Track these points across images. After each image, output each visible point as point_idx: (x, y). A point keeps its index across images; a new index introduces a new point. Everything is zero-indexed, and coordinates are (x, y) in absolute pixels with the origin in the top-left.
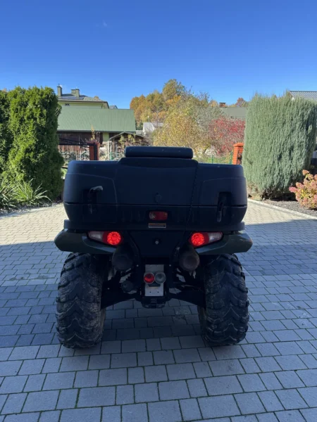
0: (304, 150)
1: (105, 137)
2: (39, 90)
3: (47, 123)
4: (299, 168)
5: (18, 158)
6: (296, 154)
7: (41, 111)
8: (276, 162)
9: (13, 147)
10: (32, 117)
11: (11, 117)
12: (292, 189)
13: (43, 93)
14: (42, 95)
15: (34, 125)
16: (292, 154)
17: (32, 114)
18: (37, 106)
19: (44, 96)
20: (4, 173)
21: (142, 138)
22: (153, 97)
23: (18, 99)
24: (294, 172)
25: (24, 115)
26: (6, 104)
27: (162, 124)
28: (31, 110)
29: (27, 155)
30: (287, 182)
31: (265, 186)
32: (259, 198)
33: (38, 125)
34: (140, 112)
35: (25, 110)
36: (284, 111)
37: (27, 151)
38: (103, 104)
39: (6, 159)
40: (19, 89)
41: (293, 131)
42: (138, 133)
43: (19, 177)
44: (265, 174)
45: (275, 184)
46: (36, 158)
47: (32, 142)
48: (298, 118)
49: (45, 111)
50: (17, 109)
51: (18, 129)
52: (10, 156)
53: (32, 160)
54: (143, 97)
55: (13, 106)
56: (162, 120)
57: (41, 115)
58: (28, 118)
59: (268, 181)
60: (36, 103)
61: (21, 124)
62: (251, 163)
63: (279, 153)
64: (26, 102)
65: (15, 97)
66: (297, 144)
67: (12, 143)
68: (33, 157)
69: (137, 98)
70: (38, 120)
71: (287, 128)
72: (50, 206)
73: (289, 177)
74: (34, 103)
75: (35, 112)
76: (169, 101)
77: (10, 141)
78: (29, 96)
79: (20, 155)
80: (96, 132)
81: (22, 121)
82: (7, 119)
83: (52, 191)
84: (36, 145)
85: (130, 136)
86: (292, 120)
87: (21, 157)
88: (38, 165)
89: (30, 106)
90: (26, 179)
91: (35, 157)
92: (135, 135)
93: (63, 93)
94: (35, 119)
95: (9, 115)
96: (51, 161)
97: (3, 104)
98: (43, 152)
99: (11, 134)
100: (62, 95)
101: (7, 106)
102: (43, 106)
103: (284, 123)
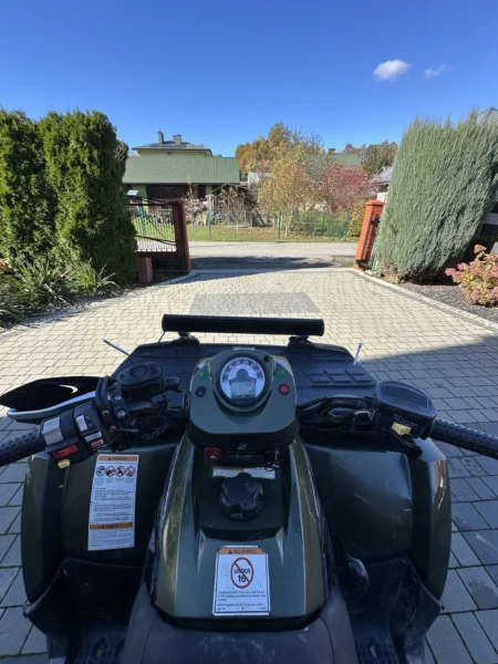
0: (481, 212)
1: (208, 190)
2: (83, 116)
3: (102, 173)
4: (467, 240)
5: (67, 227)
6: (466, 219)
7: (90, 152)
8: (435, 230)
9: (58, 211)
10: (77, 162)
11: (48, 164)
12: (449, 272)
13: (89, 120)
14: (88, 125)
15: (82, 176)
16: (461, 219)
17: (78, 158)
18: (83, 143)
19: (91, 127)
20: (54, 248)
21: (245, 191)
22: (258, 144)
23: (54, 133)
24: (457, 246)
25: (66, 159)
26: (37, 141)
27: (267, 175)
28: (75, 151)
29: (80, 222)
30: (443, 260)
31: (412, 267)
32: (397, 280)
33: (88, 176)
34: (245, 162)
35: (66, 152)
36: (464, 147)
37: (79, 217)
38: (205, 152)
39: (53, 229)
40: (54, 115)
41: (470, 181)
42: (242, 183)
43: (75, 255)
44: (415, 250)
45: (427, 263)
46: (93, 228)
47: (83, 202)
48: (484, 158)
49: (95, 153)
50: (54, 150)
51: (62, 182)
52: (58, 226)
53: (88, 230)
54: (248, 145)
55: (48, 144)
56: (267, 170)
57: (91, 159)
58: (73, 165)
59: (417, 260)
60: (81, 139)
61: (63, 174)
62: (395, 232)
63: (441, 218)
64: (67, 137)
65: (49, 129)
66: (472, 203)
67: (56, 205)
68: (89, 226)
69: (242, 146)
70: (88, 168)
71: (463, 176)
72: (121, 294)
73: (448, 254)
74: (77, 140)
75: (82, 155)
76: (274, 149)
77: (53, 202)
78: (69, 127)
79: (70, 223)
80: (193, 184)
81: (64, 169)
82: (43, 166)
83: (124, 272)
84: (90, 209)
85: (231, 189)
86: (474, 163)
87: (70, 227)
88: (97, 238)
89: (73, 144)
90: (83, 258)
91: (91, 226)
92: (237, 186)
93: (165, 140)
94: (83, 166)
95: (44, 160)
96: (116, 232)
97: (33, 142)
98: (101, 219)
99: (52, 191)
100: (164, 143)
101: (40, 146)
102: (93, 144)
103: (459, 169)
